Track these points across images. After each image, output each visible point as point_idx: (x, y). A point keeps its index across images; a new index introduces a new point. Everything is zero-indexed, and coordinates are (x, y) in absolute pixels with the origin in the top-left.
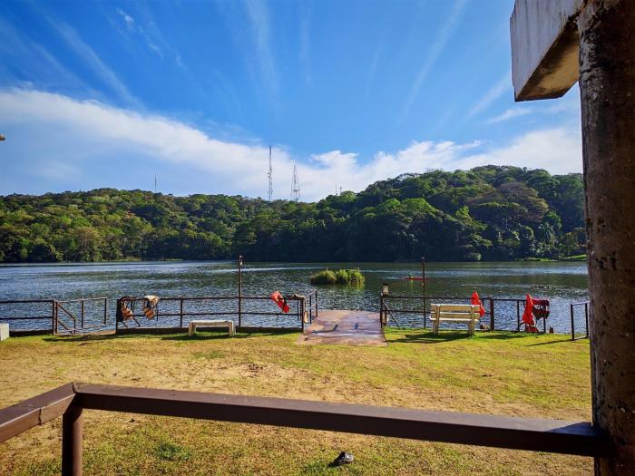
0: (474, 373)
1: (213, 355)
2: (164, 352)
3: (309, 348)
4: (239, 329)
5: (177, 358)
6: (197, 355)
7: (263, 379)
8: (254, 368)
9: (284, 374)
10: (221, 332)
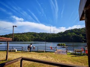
1: (42, 55)
2: (35, 54)
3: (55, 55)
5: (37, 55)
6: (40, 55)
7: (48, 59)
8: (47, 57)
9: (51, 58)
10: (43, 52)
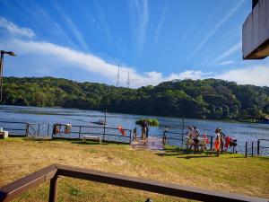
0: (204, 168)
1: (92, 152)
2: (72, 148)
3: (133, 152)
4: (103, 141)
5: (78, 152)
6: (86, 151)
7: (113, 164)
8: (110, 158)
9: (123, 162)
10: (96, 142)
